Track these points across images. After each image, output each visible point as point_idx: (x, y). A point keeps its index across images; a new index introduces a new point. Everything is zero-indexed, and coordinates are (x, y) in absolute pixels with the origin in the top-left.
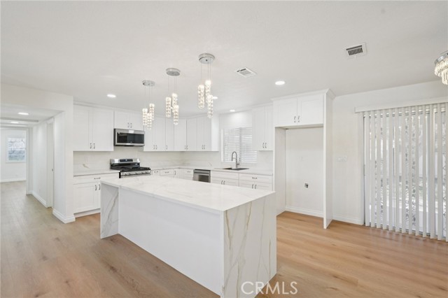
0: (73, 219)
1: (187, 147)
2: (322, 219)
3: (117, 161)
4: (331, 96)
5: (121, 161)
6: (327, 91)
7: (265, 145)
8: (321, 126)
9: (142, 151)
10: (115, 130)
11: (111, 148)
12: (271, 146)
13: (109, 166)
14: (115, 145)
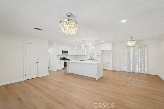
0: (56, 70)
1: (78, 54)
2: (111, 70)
3: (62, 58)
4: (113, 44)
5: (63, 58)
6: (112, 43)
7: (99, 54)
8: (111, 50)
9: (67, 55)
10: (62, 50)
11: (61, 55)
12: (100, 54)
13: (60, 59)
14: (62, 54)
